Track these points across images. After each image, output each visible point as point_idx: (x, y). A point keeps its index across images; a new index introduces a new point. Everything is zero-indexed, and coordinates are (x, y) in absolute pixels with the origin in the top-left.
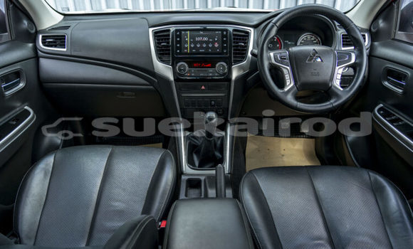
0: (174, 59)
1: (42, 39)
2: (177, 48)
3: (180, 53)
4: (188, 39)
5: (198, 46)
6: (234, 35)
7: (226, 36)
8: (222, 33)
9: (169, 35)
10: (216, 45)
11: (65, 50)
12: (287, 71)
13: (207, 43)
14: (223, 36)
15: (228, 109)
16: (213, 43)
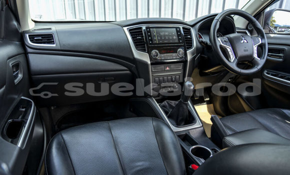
0: (148, 47)
2: (150, 40)
3: (152, 44)
4: (155, 34)
5: (163, 38)
9: (142, 31)
10: (174, 38)
12: (229, 49)
13: (168, 36)
14: (178, 31)
16: (172, 36)
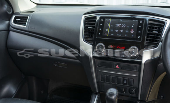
0: (95, 40)
1: (15, 19)
2: (100, 32)
4: (109, 25)
5: (117, 31)
6: (149, 24)
7: (142, 24)
8: (139, 22)
9: (95, 21)
10: (132, 32)
11: (25, 27)
13: (125, 29)
14: (139, 24)
15: (138, 88)
16: (130, 29)
